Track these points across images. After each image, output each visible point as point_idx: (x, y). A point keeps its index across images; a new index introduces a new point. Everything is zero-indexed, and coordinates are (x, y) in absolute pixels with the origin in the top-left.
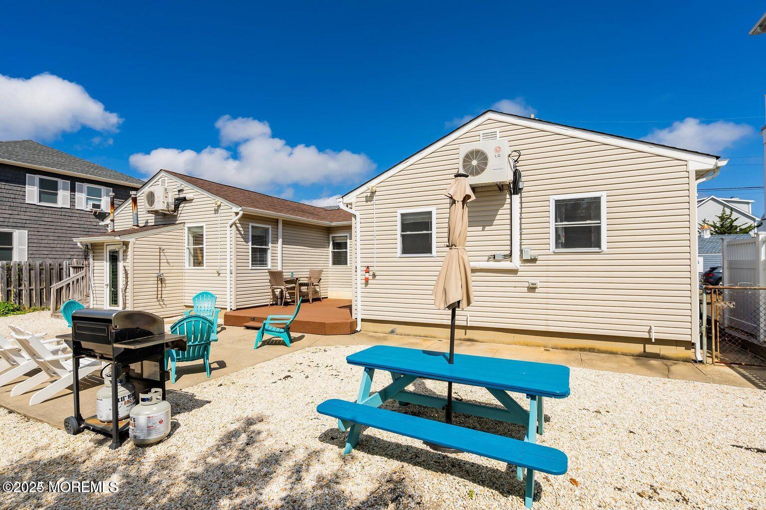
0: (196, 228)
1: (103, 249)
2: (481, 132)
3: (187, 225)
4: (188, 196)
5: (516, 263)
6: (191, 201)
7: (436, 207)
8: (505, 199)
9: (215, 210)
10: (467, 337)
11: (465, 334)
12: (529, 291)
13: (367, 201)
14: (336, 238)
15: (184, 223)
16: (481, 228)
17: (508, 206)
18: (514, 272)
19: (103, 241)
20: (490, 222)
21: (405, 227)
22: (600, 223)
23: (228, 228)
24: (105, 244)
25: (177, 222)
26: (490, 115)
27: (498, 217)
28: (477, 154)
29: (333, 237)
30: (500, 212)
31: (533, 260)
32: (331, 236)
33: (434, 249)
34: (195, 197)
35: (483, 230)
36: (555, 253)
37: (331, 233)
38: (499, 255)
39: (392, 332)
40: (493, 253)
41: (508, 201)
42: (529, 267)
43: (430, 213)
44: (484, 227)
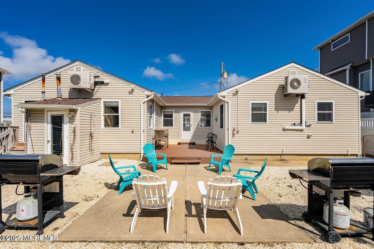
0: (111, 103)
1: (44, 114)
2: (290, 71)
3: (102, 100)
4: (105, 81)
5: (303, 127)
6: (107, 84)
7: (269, 101)
8: (298, 100)
9: (129, 92)
10: (282, 158)
11: (281, 158)
12: (307, 138)
13: (233, 96)
14: (165, 112)
15: (101, 98)
16: (288, 112)
17: (300, 103)
18: (302, 130)
19: (44, 108)
20: (292, 110)
21: (253, 109)
22: (332, 112)
23: (142, 104)
24: (46, 110)
25: (93, 97)
26: (293, 64)
27: (295, 107)
28: (296, 81)
29: (164, 111)
30: (296, 105)
31: (309, 126)
32: (163, 111)
33: (268, 120)
34: (111, 82)
35: (289, 113)
36: (317, 123)
37: (163, 109)
38: (297, 123)
39: (246, 159)
40: (294, 123)
41: (300, 101)
42: (308, 129)
43: (266, 104)
44: (290, 111)
